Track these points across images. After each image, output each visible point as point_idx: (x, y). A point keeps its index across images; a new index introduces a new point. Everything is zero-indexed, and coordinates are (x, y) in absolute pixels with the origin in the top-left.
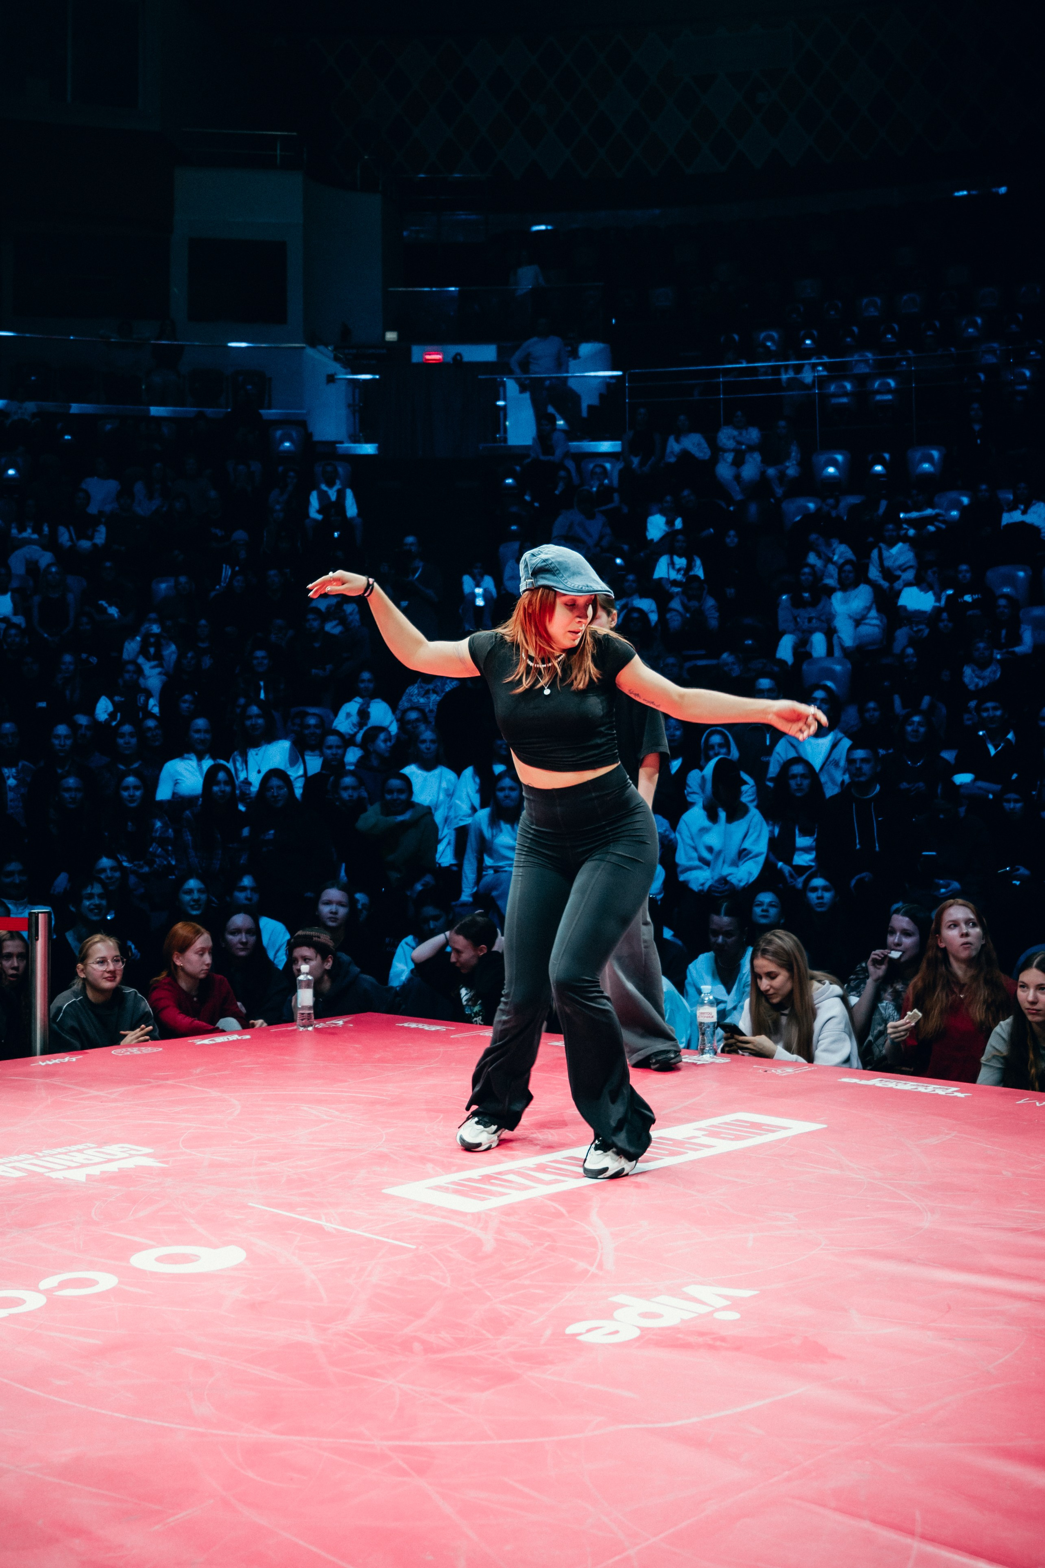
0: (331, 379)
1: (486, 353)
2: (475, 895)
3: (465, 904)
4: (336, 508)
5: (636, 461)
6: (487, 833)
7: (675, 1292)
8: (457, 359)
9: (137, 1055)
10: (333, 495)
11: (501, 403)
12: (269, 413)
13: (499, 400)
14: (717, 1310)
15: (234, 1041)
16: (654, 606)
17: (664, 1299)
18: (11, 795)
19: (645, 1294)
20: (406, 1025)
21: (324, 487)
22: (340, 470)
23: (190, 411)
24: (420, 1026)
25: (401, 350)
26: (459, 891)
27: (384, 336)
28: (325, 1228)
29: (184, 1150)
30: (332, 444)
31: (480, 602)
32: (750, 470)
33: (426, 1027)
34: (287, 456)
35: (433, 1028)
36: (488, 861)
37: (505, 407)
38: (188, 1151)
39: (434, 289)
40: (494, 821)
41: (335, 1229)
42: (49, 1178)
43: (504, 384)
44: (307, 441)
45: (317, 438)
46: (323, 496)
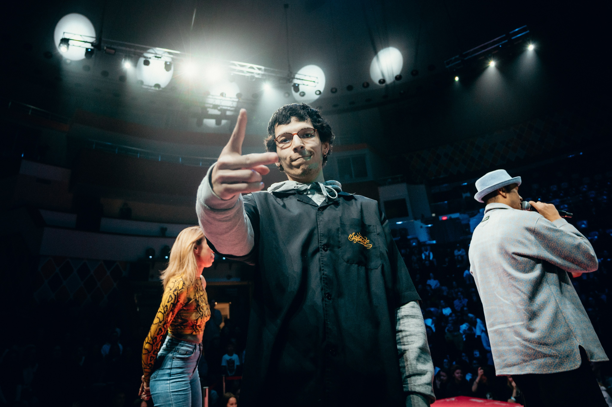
0: (421, 227)
1: (457, 215)
4: (428, 257)
8: (450, 217)
10: (427, 253)
21: (425, 252)
22: (428, 248)
25: (437, 217)
27: (431, 215)
34: (415, 247)
39: (441, 203)
44: (419, 242)
45: (421, 241)
46: (425, 254)
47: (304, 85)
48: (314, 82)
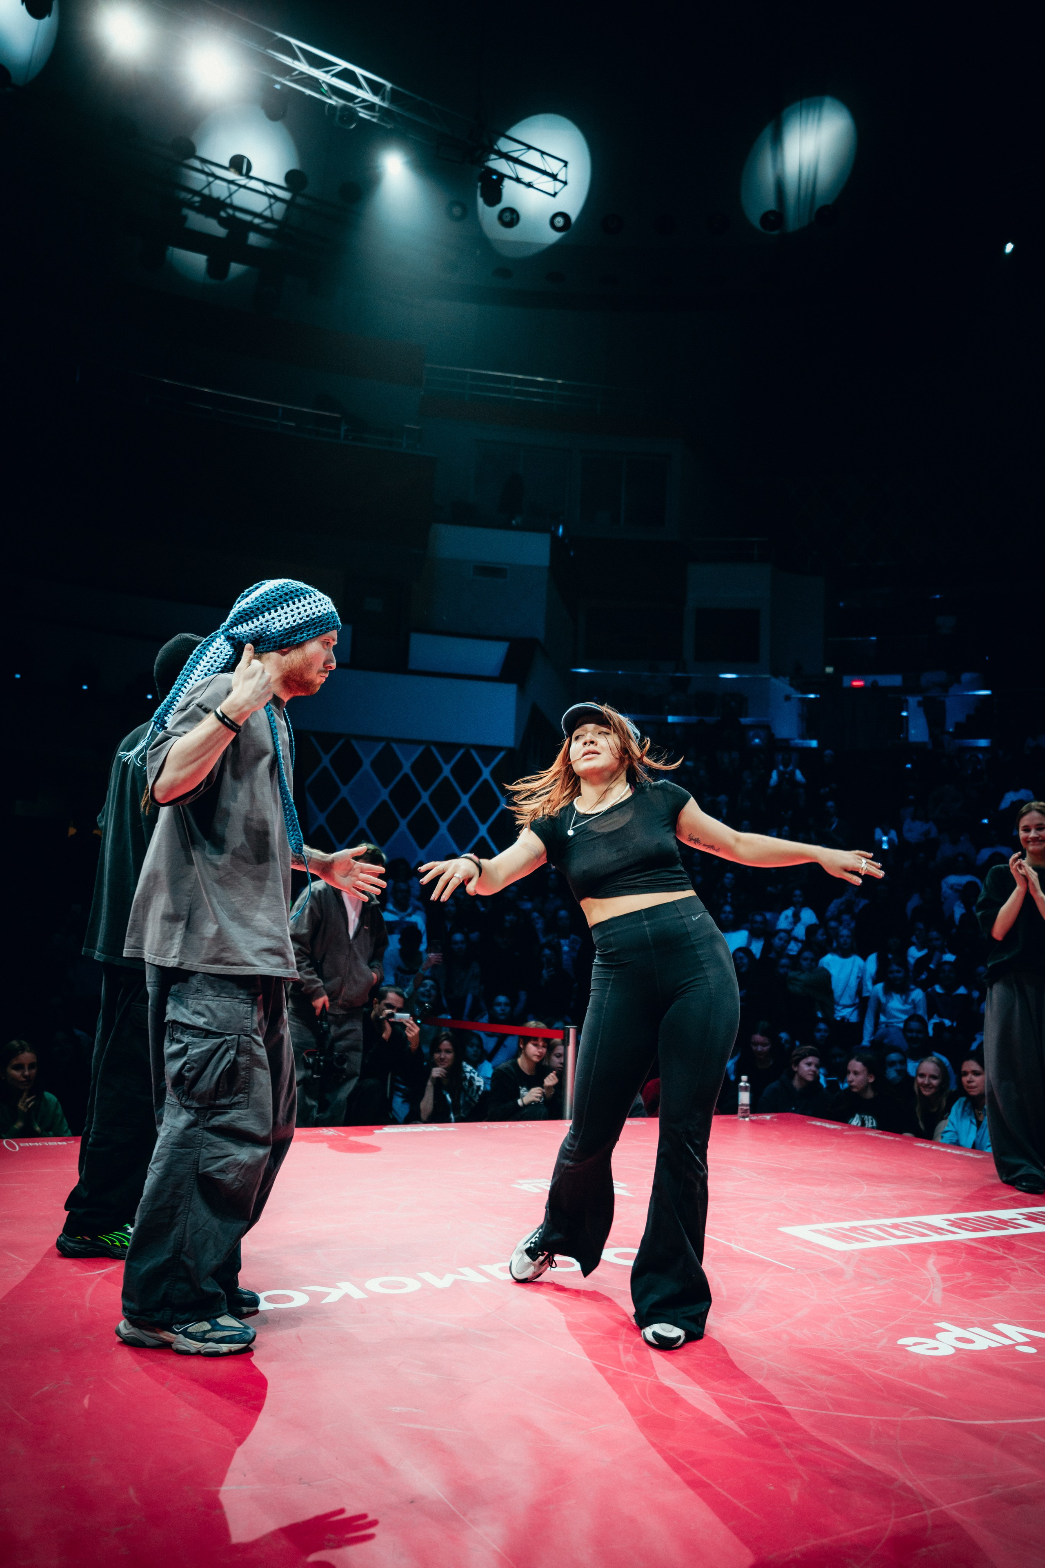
0: (788, 698)
1: (895, 680)
2: (872, 1042)
3: (865, 1048)
5: (1000, 752)
6: (883, 1000)
7: (987, 1327)
8: (875, 684)
10: (787, 771)
11: (904, 714)
12: (744, 721)
13: (903, 710)
17: (975, 1329)
18: (565, 957)
19: (963, 1324)
20: (813, 1123)
21: (781, 767)
22: (793, 757)
23: (693, 719)
24: (824, 1124)
25: (836, 679)
26: (861, 1038)
27: (824, 670)
30: (787, 741)
31: (885, 847)
33: (828, 1126)
34: (756, 749)
35: (833, 1127)
36: (883, 1018)
37: (906, 717)
39: (859, 639)
40: (887, 991)
43: (907, 701)
44: (771, 739)
45: (778, 736)
46: (780, 776)
47: (518, 180)
48: (554, 177)
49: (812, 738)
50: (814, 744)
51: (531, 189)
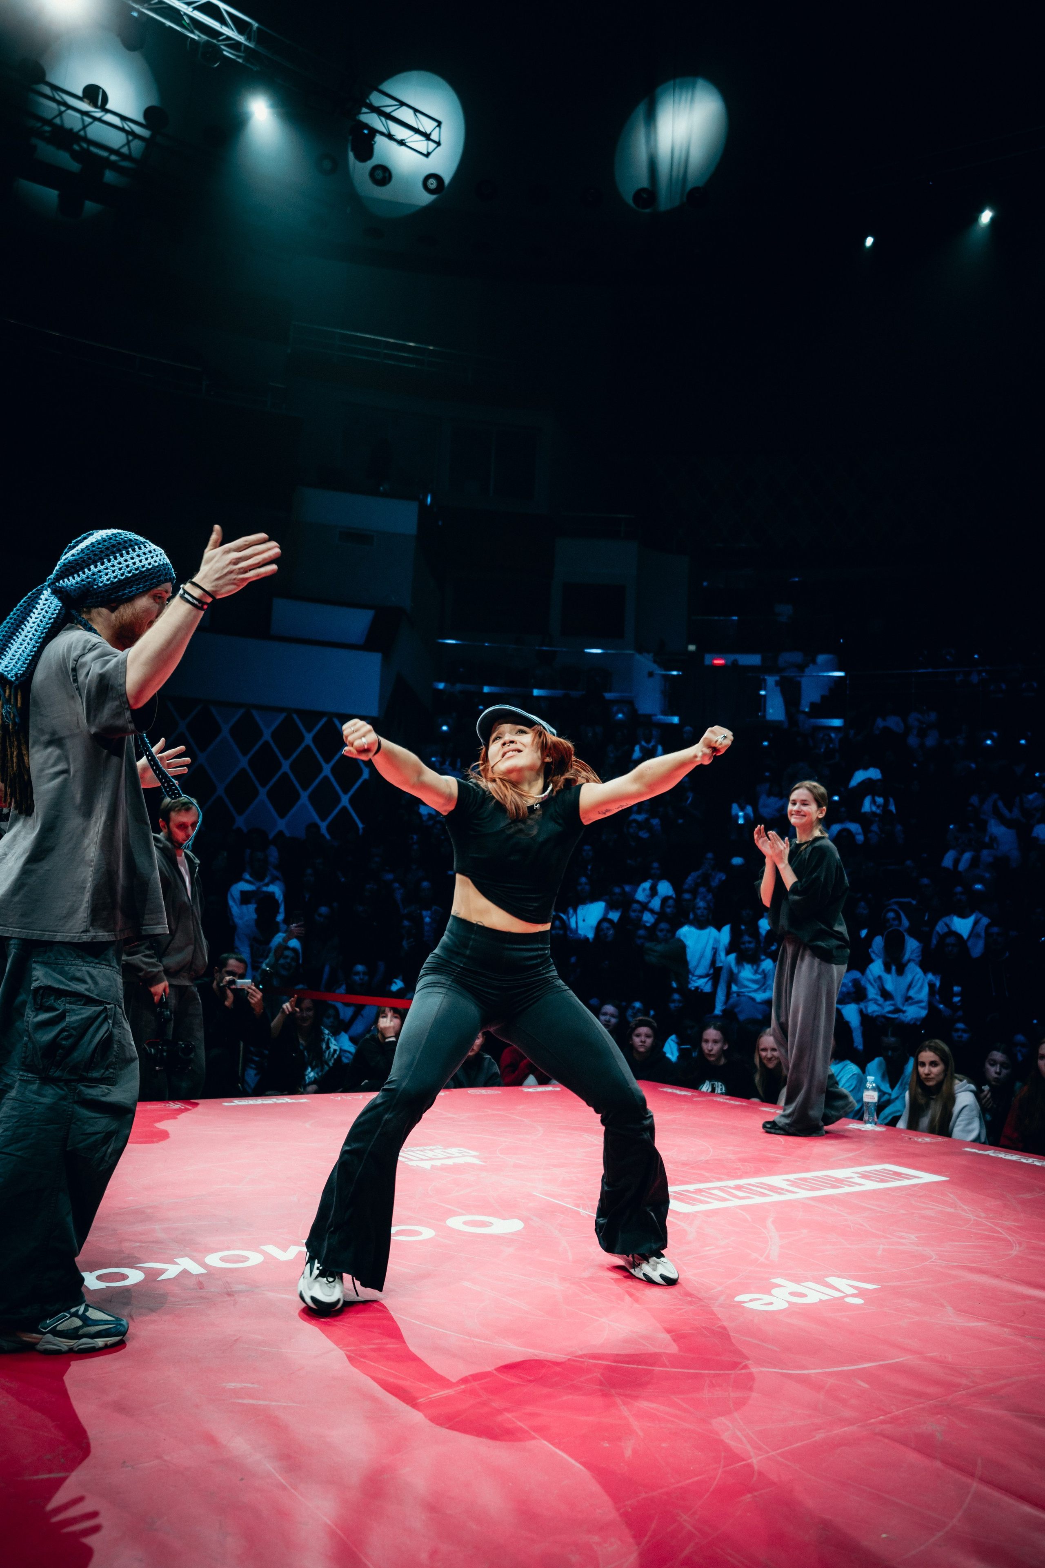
0: (651, 674)
1: (754, 660)
2: (724, 1011)
3: (717, 1017)
5: (852, 732)
6: (735, 970)
7: (820, 1281)
8: (735, 663)
9: (484, 1095)
10: (649, 749)
11: (763, 693)
12: (608, 696)
13: (761, 690)
14: (847, 1296)
15: (549, 1091)
16: (860, 830)
17: (809, 1284)
19: (797, 1280)
20: (665, 1090)
21: (643, 743)
22: (654, 733)
23: (558, 693)
24: (675, 1091)
25: (698, 657)
26: (713, 1007)
27: (687, 647)
28: (581, 1213)
29: (500, 1155)
30: (649, 716)
31: (741, 821)
32: (931, 741)
33: (678, 1092)
34: (619, 723)
35: (683, 1093)
36: (734, 988)
37: (764, 696)
38: (502, 1156)
39: (722, 618)
40: (739, 962)
41: (587, 1214)
42: (408, 1165)
43: (765, 680)
44: (634, 714)
45: (641, 712)
46: (643, 751)
47: (390, 137)
48: (427, 136)
49: (674, 715)
50: (676, 720)
51: (403, 148)
